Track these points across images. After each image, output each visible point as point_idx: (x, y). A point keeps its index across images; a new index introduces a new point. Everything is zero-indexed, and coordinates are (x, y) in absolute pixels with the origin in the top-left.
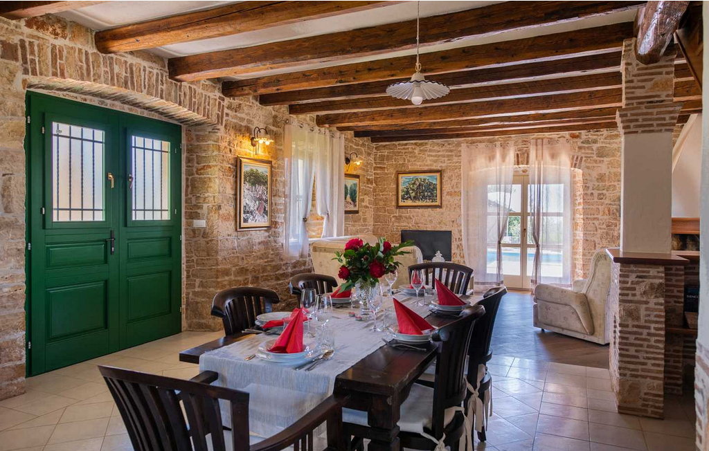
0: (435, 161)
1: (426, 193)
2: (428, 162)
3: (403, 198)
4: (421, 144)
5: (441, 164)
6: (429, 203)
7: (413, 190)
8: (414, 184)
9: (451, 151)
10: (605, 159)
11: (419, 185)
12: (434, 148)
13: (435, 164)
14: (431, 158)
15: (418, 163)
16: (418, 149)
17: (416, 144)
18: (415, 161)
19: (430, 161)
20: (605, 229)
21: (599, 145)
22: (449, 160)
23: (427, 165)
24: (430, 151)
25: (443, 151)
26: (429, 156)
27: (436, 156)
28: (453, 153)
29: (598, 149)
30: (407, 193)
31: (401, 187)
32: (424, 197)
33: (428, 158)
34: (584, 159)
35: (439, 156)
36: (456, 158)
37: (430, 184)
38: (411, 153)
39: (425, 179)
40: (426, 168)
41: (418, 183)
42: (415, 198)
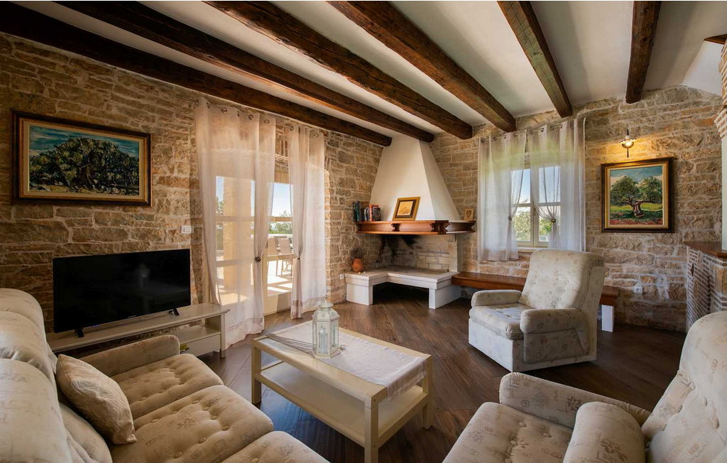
0: (134, 114)
1: (110, 175)
2: (114, 111)
3: (36, 179)
4: (96, 69)
5: (146, 123)
6: (117, 195)
7: (71, 163)
8: (73, 150)
9: (169, 104)
10: (344, 165)
11: (92, 155)
12: (129, 88)
13: (131, 119)
14: (121, 105)
15: (86, 107)
16: (85, 74)
17: (77, 62)
18: (75, 99)
19: (120, 109)
20: (344, 233)
21: (339, 149)
22: (162, 118)
23: (111, 117)
24: (119, 89)
25: (152, 99)
26: (117, 99)
27: (133, 103)
28: (171, 109)
29: (339, 152)
30: (53, 167)
31: (29, 153)
32: (105, 184)
33: (113, 103)
34: (330, 161)
35: (141, 106)
36: (179, 120)
37: (123, 157)
38: (62, 77)
39: (106, 146)
40: (108, 122)
41: (86, 151)
42: (79, 182)
